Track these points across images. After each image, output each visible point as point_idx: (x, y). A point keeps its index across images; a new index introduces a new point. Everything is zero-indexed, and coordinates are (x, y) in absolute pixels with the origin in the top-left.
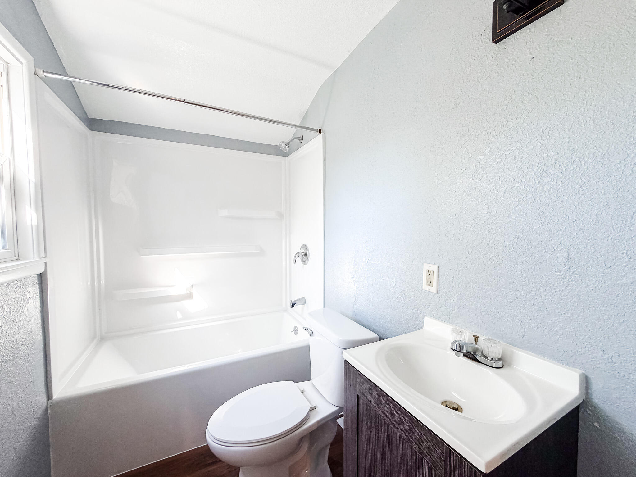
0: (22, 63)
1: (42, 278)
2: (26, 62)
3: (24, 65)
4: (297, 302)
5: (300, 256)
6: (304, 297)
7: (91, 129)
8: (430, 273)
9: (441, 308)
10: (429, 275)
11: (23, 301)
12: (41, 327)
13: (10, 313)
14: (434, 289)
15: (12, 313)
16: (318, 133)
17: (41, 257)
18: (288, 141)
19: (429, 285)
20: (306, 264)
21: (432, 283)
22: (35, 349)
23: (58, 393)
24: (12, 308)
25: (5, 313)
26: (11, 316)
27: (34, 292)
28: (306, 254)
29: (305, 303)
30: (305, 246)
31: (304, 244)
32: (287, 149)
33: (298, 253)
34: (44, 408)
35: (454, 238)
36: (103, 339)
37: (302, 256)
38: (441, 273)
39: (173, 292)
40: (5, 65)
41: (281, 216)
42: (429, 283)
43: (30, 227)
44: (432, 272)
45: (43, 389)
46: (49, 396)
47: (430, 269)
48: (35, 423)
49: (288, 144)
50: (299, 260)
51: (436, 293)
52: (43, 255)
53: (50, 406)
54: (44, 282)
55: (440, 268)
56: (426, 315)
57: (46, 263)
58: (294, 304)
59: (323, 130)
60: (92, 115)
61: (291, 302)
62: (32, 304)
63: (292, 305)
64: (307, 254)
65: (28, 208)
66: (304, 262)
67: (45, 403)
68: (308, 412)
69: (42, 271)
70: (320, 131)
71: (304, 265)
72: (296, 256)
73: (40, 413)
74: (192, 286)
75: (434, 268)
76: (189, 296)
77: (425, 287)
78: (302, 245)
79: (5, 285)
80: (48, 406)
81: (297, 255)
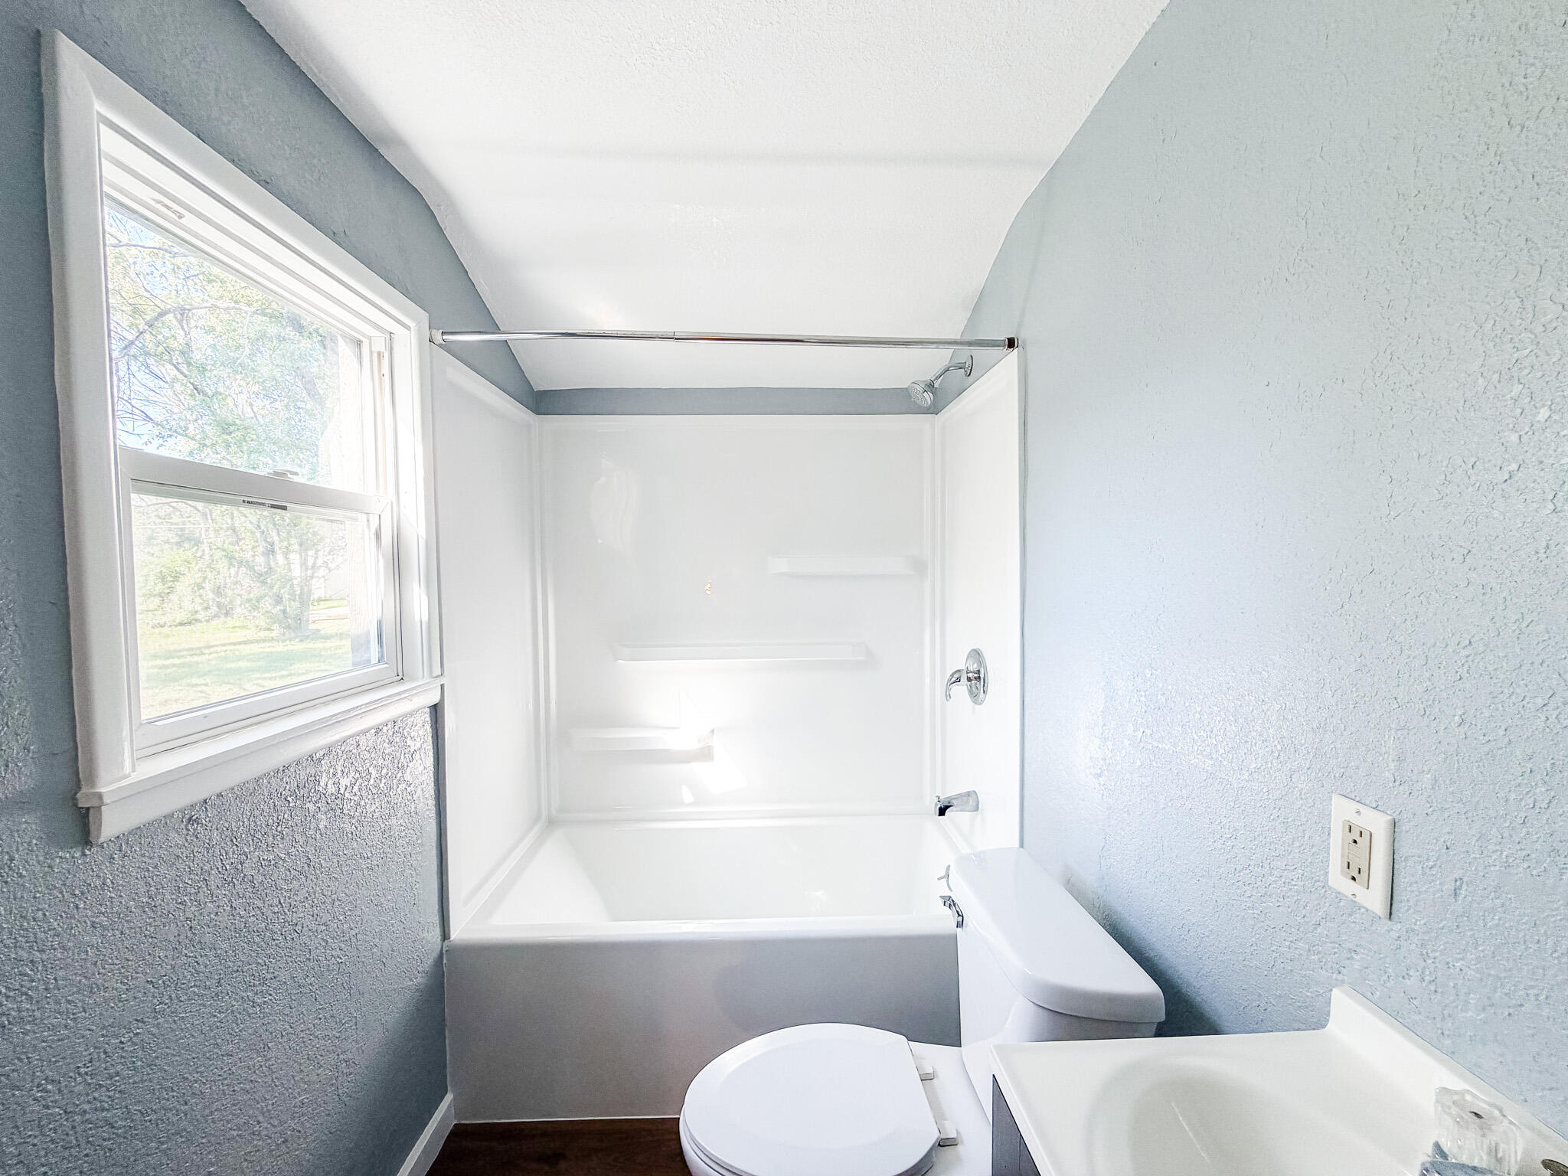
0: (408, 328)
1: (436, 711)
2: (414, 325)
3: (412, 329)
4: (955, 802)
5: (964, 679)
6: (975, 792)
7: (537, 412)
8: (1356, 837)
9: (1403, 977)
10: (1355, 842)
11: (402, 757)
12: (434, 802)
13: (381, 780)
14: (1374, 899)
15: (383, 781)
16: (1005, 350)
17: (435, 675)
18: (928, 378)
19: (1354, 879)
20: (980, 704)
21: (1364, 874)
22: (422, 845)
23: (461, 931)
24: (384, 772)
25: (372, 781)
26: (382, 785)
27: (422, 740)
28: (979, 677)
29: (977, 809)
30: (976, 654)
31: (975, 648)
32: (928, 398)
33: (959, 671)
34: (436, 954)
35: (1462, 730)
36: (552, 823)
37: (969, 679)
38: (1402, 851)
39: (673, 742)
40: (388, 337)
41: (920, 567)
42: (1356, 874)
43: (419, 624)
44: (1366, 835)
45: (436, 919)
46: (445, 935)
47: (1359, 822)
48: (420, 980)
49: (930, 386)
50: (961, 690)
51: (1382, 916)
52: (437, 671)
53: (447, 951)
54: (439, 720)
55: (1403, 827)
56: (1343, 981)
57: (442, 686)
58: (947, 807)
59: (1021, 336)
60: (540, 385)
61: (936, 800)
62: (420, 761)
63: (940, 809)
64: (982, 676)
65: (416, 585)
66: (974, 696)
67: (437, 945)
68: (928, 1152)
69: (436, 699)
70: (1011, 343)
71: (977, 706)
72: (953, 679)
73: (429, 962)
74: (713, 731)
75: (1377, 824)
76: (705, 754)
77: (1339, 881)
78: (969, 650)
79: (373, 731)
80: (444, 952)
81: (956, 676)
